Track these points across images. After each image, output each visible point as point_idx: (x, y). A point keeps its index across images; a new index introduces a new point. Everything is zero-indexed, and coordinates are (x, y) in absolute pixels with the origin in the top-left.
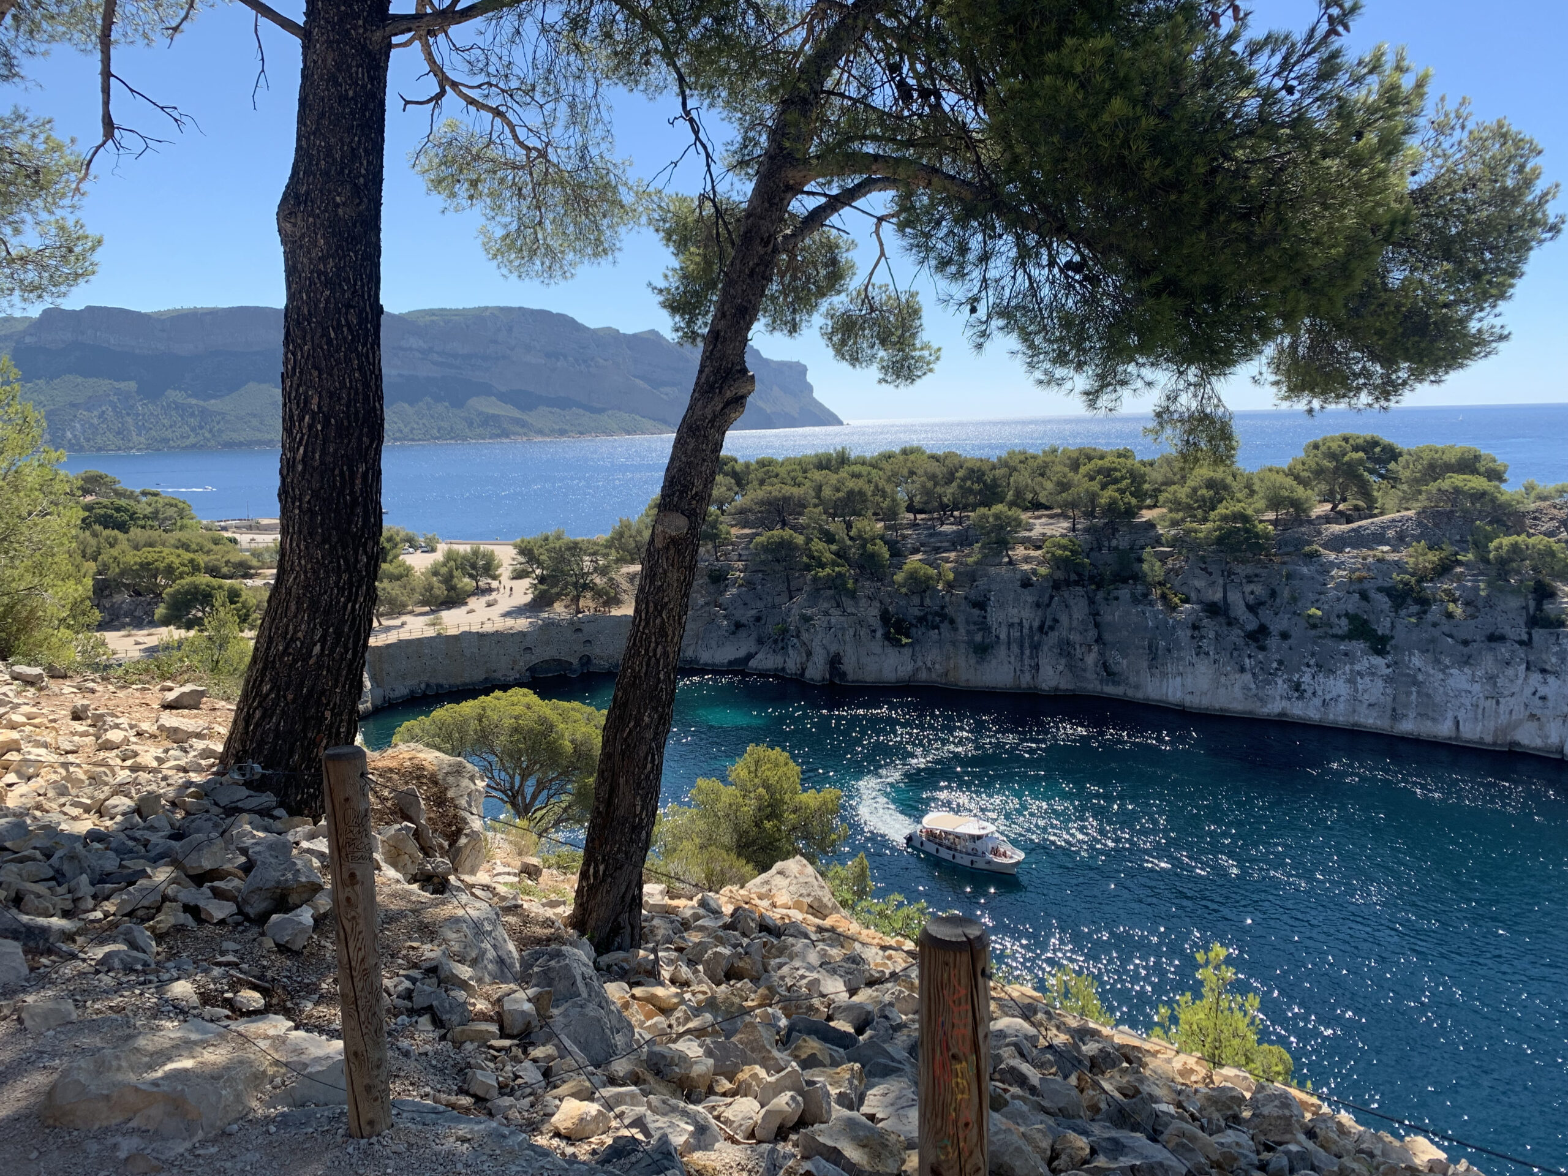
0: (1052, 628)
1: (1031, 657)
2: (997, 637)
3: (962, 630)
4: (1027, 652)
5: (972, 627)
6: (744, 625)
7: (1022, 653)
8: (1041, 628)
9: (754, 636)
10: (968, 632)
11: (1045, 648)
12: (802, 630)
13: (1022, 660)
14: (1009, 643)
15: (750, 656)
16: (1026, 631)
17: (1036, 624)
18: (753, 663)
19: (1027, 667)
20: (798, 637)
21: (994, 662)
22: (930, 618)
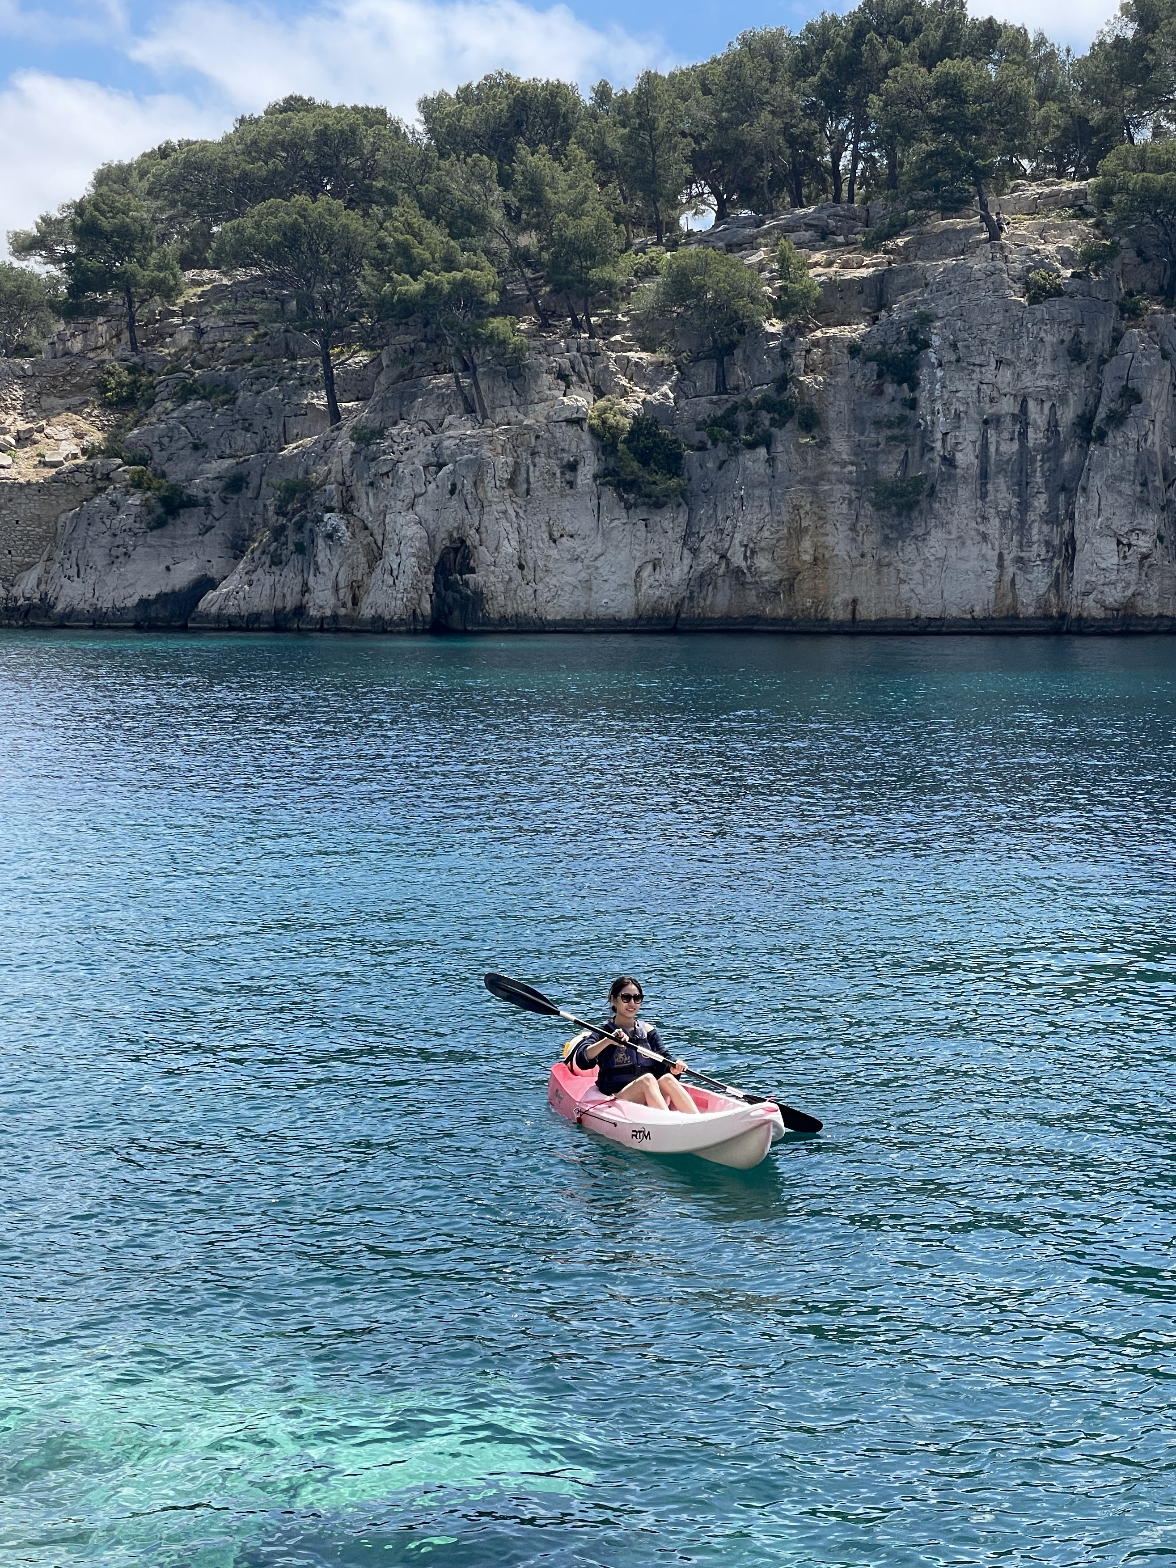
0: (1117, 419)
1: (1051, 518)
2: (949, 461)
3: (841, 447)
4: (1040, 503)
5: (871, 435)
6: (191, 503)
7: (1024, 506)
8: (1085, 422)
9: (222, 530)
10: (858, 449)
11: (1097, 481)
12: (360, 490)
13: (1023, 527)
14: (984, 475)
15: (205, 584)
16: (1035, 437)
17: (1068, 415)
18: (210, 601)
19: (1037, 550)
20: (345, 510)
21: (936, 537)
22: (742, 417)
